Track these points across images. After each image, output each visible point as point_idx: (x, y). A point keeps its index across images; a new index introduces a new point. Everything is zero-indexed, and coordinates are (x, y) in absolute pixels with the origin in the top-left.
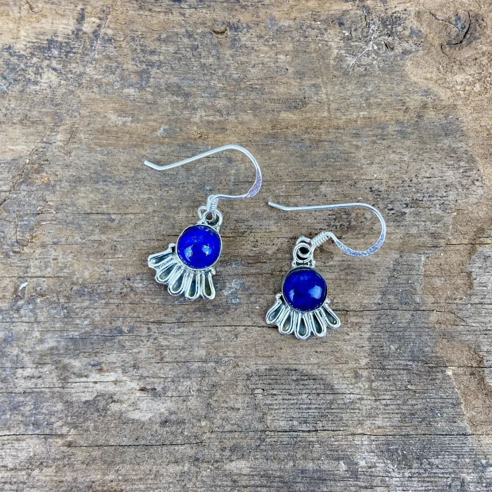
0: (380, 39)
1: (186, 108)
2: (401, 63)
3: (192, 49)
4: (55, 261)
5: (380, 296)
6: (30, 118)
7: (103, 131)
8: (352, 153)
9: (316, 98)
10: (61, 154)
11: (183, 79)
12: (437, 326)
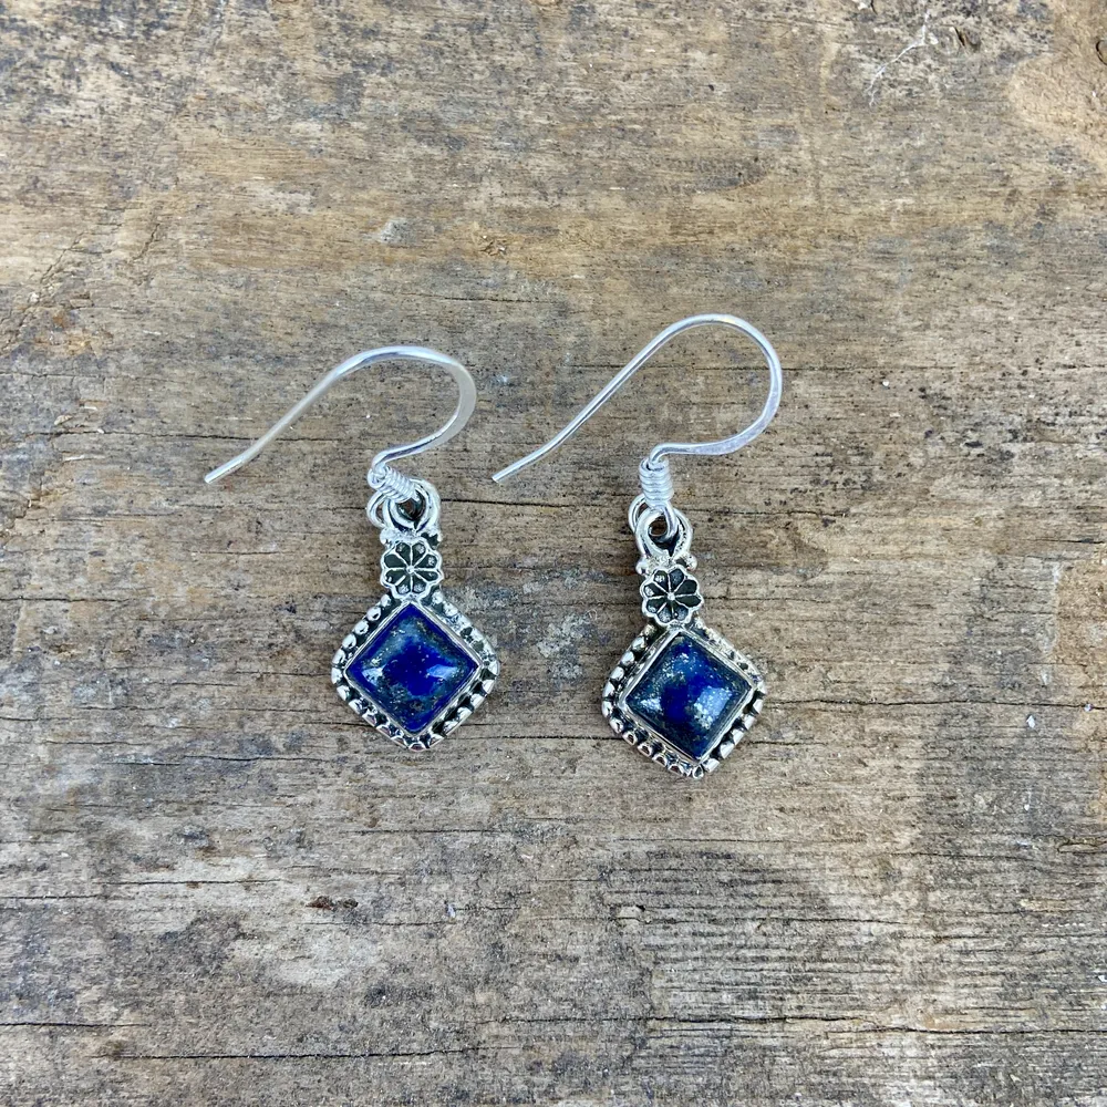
0: (944, 20)
1: (453, 173)
2: (997, 80)
3: (470, 28)
4: (97, 559)
5: (945, 667)
6: (45, 186)
7: (236, 225)
8: (874, 300)
9: (784, 161)
10: (124, 281)
11: (446, 102)
12: (1094, 746)
